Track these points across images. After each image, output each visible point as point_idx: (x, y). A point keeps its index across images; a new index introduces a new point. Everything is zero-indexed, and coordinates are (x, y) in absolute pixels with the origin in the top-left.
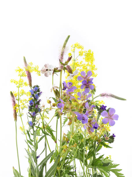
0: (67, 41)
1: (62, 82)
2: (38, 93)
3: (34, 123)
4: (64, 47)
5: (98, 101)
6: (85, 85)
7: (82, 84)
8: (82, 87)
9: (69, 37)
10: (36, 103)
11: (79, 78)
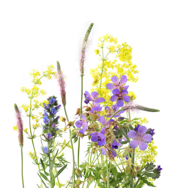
0: (89, 31)
1: (84, 92)
2: (55, 106)
3: (50, 149)
4: (86, 40)
5: (137, 119)
6: (117, 95)
7: (112, 95)
8: (112, 99)
9: (92, 25)
10: (52, 120)
11: (109, 86)
